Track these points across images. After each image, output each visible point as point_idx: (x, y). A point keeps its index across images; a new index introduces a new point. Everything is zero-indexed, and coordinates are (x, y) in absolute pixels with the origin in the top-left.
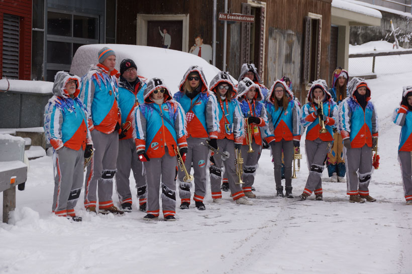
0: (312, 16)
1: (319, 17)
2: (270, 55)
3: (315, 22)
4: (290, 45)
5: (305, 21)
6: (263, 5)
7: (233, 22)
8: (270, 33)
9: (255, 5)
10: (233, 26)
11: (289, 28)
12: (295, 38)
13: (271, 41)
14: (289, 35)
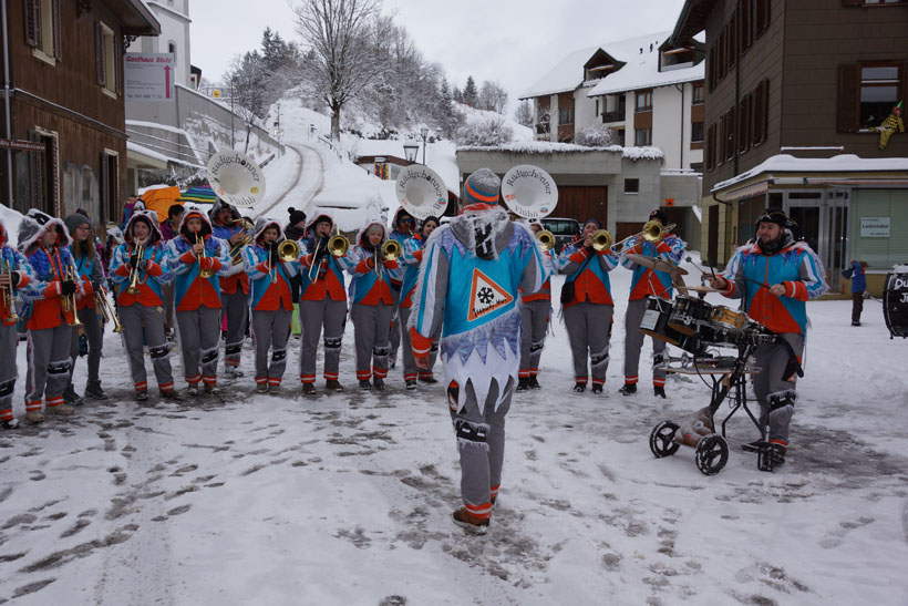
0: (109, 152)
1: (115, 153)
2: (66, 190)
3: (111, 158)
4: (88, 181)
5: (101, 156)
6: (55, 134)
7: (19, 150)
8: (64, 166)
9: (44, 133)
10: (19, 156)
11: (85, 162)
12: (92, 174)
13: (66, 176)
14: (86, 170)
